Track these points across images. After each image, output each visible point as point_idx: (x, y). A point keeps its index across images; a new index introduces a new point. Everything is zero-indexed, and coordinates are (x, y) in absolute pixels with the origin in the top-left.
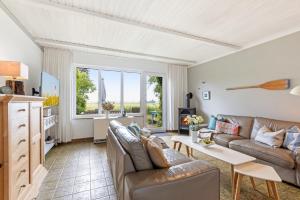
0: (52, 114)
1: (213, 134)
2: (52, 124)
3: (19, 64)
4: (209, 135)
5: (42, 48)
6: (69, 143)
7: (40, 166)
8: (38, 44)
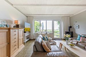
0: (28, 32)
1: (78, 42)
2: (28, 35)
3: (18, 21)
4: (76, 42)
5: (27, 17)
6: (32, 40)
7: (23, 44)
8: (26, 16)
